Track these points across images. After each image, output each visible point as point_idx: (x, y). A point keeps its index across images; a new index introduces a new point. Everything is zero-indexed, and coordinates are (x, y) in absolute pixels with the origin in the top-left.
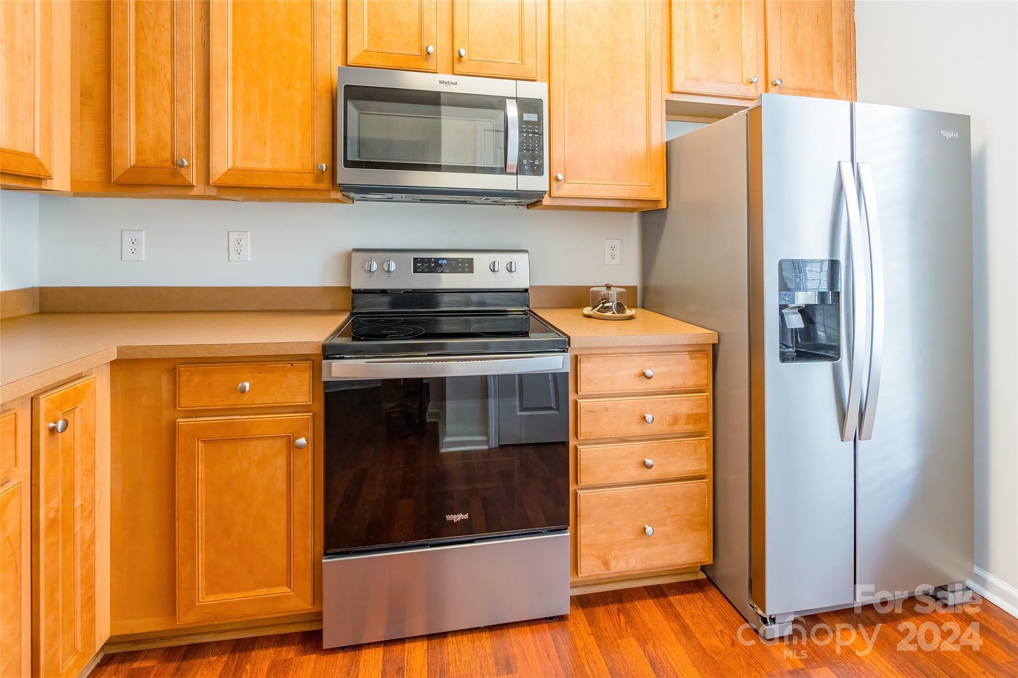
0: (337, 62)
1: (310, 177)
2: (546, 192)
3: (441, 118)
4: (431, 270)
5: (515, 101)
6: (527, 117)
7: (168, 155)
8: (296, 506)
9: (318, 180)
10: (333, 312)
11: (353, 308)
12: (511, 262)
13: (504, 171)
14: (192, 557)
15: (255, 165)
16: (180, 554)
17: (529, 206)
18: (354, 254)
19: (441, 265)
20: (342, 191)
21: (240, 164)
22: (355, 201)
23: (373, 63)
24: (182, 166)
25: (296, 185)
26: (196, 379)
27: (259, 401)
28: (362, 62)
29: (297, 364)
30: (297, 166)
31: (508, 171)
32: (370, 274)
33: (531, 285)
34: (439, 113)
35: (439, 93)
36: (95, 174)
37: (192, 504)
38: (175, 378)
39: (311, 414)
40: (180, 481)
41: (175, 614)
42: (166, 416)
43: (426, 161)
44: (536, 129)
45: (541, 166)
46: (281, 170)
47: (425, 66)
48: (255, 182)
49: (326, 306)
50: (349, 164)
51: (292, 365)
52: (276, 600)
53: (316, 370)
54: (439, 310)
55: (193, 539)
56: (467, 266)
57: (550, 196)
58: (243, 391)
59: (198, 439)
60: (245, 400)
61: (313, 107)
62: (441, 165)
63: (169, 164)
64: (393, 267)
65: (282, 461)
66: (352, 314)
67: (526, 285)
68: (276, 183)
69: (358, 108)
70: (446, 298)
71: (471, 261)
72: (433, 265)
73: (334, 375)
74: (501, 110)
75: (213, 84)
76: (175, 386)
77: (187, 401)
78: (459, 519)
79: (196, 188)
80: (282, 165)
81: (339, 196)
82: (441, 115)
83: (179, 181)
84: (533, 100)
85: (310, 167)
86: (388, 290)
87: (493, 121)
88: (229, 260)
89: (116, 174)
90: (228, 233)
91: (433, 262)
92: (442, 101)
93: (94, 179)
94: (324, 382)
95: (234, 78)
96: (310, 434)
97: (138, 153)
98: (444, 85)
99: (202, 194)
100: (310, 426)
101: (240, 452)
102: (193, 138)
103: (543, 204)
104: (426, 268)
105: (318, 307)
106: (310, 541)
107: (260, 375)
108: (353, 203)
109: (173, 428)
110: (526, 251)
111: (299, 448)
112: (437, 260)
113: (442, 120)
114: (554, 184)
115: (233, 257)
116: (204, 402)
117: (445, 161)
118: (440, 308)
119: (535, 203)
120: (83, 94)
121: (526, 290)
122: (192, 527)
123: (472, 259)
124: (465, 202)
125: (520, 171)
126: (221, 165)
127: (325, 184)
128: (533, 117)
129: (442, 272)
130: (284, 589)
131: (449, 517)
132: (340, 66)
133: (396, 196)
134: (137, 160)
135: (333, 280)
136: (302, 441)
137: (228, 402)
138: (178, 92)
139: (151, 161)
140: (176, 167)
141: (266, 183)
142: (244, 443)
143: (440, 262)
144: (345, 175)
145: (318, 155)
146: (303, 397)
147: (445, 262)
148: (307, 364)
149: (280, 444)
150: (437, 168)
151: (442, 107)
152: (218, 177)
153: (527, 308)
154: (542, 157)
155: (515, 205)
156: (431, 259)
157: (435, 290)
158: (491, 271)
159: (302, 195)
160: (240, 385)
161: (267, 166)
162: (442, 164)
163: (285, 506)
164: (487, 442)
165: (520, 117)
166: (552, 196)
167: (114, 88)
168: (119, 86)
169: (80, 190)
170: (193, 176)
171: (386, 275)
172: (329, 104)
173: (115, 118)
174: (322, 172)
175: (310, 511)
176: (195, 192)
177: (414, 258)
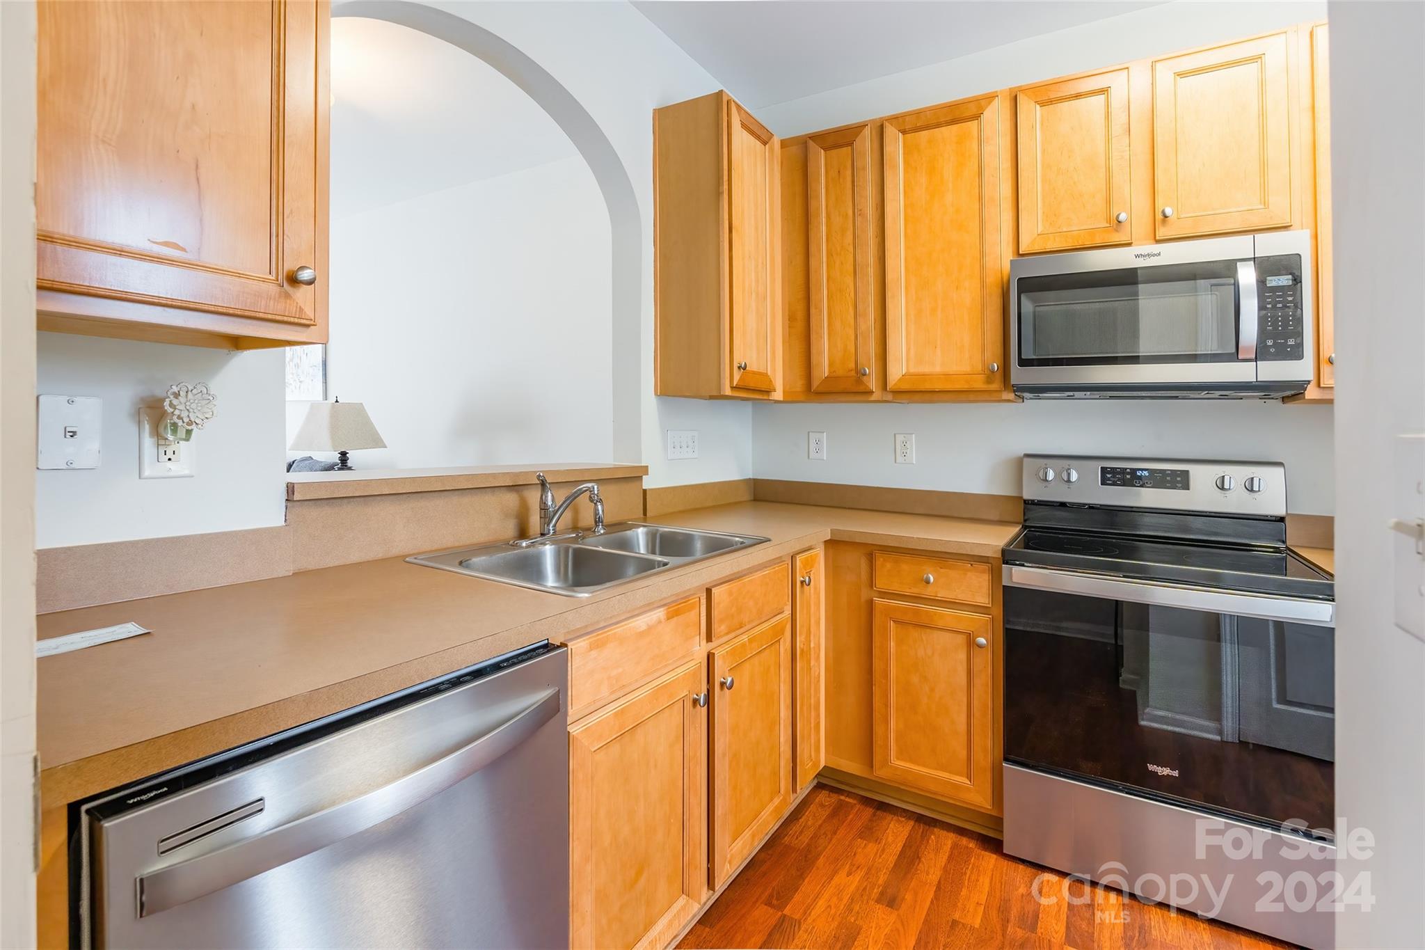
0: (1008, 255)
1: (982, 377)
2: (1309, 382)
3: (1138, 299)
4: (1125, 483)
5: (1252, 262)
6: (1273, 281)
7: (852, 365)
8: (976, 703)
9: (989, 380)
10: (1002, 522)
11: (1025, 521)
12: (1252, 479)
13: (1234, 357)
14: (886, 721)
15: (926, 369)
16: (877, 716)
17: (1286, 400)
18: (1026, 460)
19: (1140, 478)
20: (1014, 391)
21: (912, 370)
22: (1025, 400)
23: (1050, 247)
24: (864, 374)
25: (965, 387)
26: (888, 566)
27: (943, 594)
28: (1037, 248)
29: (977, 565)
30: (965, 368)
31: (1240, 357)
32: (1046, 484)
33: (1289, 512)
34: (1136, 294)
35: (1136, 269)
36: (799, 385)
37: (886, 674)
38: (872, 562)
39: (990, 616)
40: (876, 651)
41: (872, 767)
42: (865, 594)
43: (1117, 353)
44: (1291, 296)
45: (1300, 345)
46: (951, 373)
47: (1116, 238)
48: (928, 386)
49: (994, 515)
50: (1023, 363)
51: (972, 565)
52: (956, 787)
53: (996, 575)
54: (1138, 533)
55: (887, 705)
56: (1180, 481)
57: (1319, 386)
58: (928, 582)
59: (890, 618)
60: (929, 592)
61: (983, 306)
62: (1139, 356)
63: (853, 373)
64: (1074, 476)
65: (962, 656)
66: (1025, 527)
67: (1280, 511)
68: (949, 387)
69: (1034, 301)
70: (1148, 519)
71: (1186, 474)
72: (1128, 477)
73: (1014, 580)
74: (1229, 277)
75: (889, 294)
76: (872, 570)
77: (881, 583)
78: (1165, 773)
79: (874, 395)
80: (954, 368)
81: (1011, 396)
82: (1138, 296)
83: (861, 389)
84: (1282, 258)
85: (980, 368)
86: (1069, 503)
87: (1216, 293)
88: (896, 462)
89: (816, 384)
90: (895, 435)
91: (1128, 473)
92: (1140, 279)
93: (798, 389)
94: (1004, 586)
95: (906, 288)
96: (990, 636)
97: (831, 365)
98: (1142, 259)
99: (880, 399)
100: (990, 627)
101: (924, 638)
102: (872, 348)
103: (1306, 398)
104: (1119, 480)
105: (984, 517)
106: (989, 743)
107: (942, 570)
108: (1023, 401)
109: (870, 603)
110: (1280, 464)
111: (980, 646)
112: (1134, 471)
113: (1140, 301)
114: (1325, 369)
115: (900, 459)
116: (896, 587)
117: (1143, 351)
118: (1140, 531)
119: (1293, 395)
120: (791, 318)
121: (1282, 519)
122: (886, 695)
123: (1188, 471)
124: (1176, 398)
125: (1262, 353)
126: (897, 371)
127: (996, 386)
128: (1285, 280)
129: (1141, 486)
130: (965, 780)
131: (1151, 767)
132: (1012, 259)
133: (1077, 394)
134: (830, 372)
135: (1001, 487)
136: (982, 640)
137: (914, 591)
138: (860, 307)
139: (840, 372)
140: (860, 374)
141: (938, 386)
142: (928, 630)
143: (1139, 473)
144: (1020, 375)
145: (988, 355)
146: (983, 599)
147: (1146, 473)
148: (985, 567)
149: (961, 639)
150: (1134, 360)
151: (1141, 287)
152: (894, 382)
153: (1282, 546)
154: (1300, 334)
155: (1260, 399)
156: (1126, 469)
157: (1132, 507)
158: (1217, 489)
159: (972, 397)
160: (925, 576)
161: (938, 369)
162: (1140, 354)
163: (965, 699)
164: (1220, 732)
165: (1261, 283)
166: (1322, 385)
167: (813, 311)
168: (816, 308)
169: (789, 400)
170: (873, 383)
171: (1066, 486)
172: (999, 300)
173: (813, 337)
174: (993, 372)
175: (990, 712)
176: (873, 398)
177: (1101, 468)
